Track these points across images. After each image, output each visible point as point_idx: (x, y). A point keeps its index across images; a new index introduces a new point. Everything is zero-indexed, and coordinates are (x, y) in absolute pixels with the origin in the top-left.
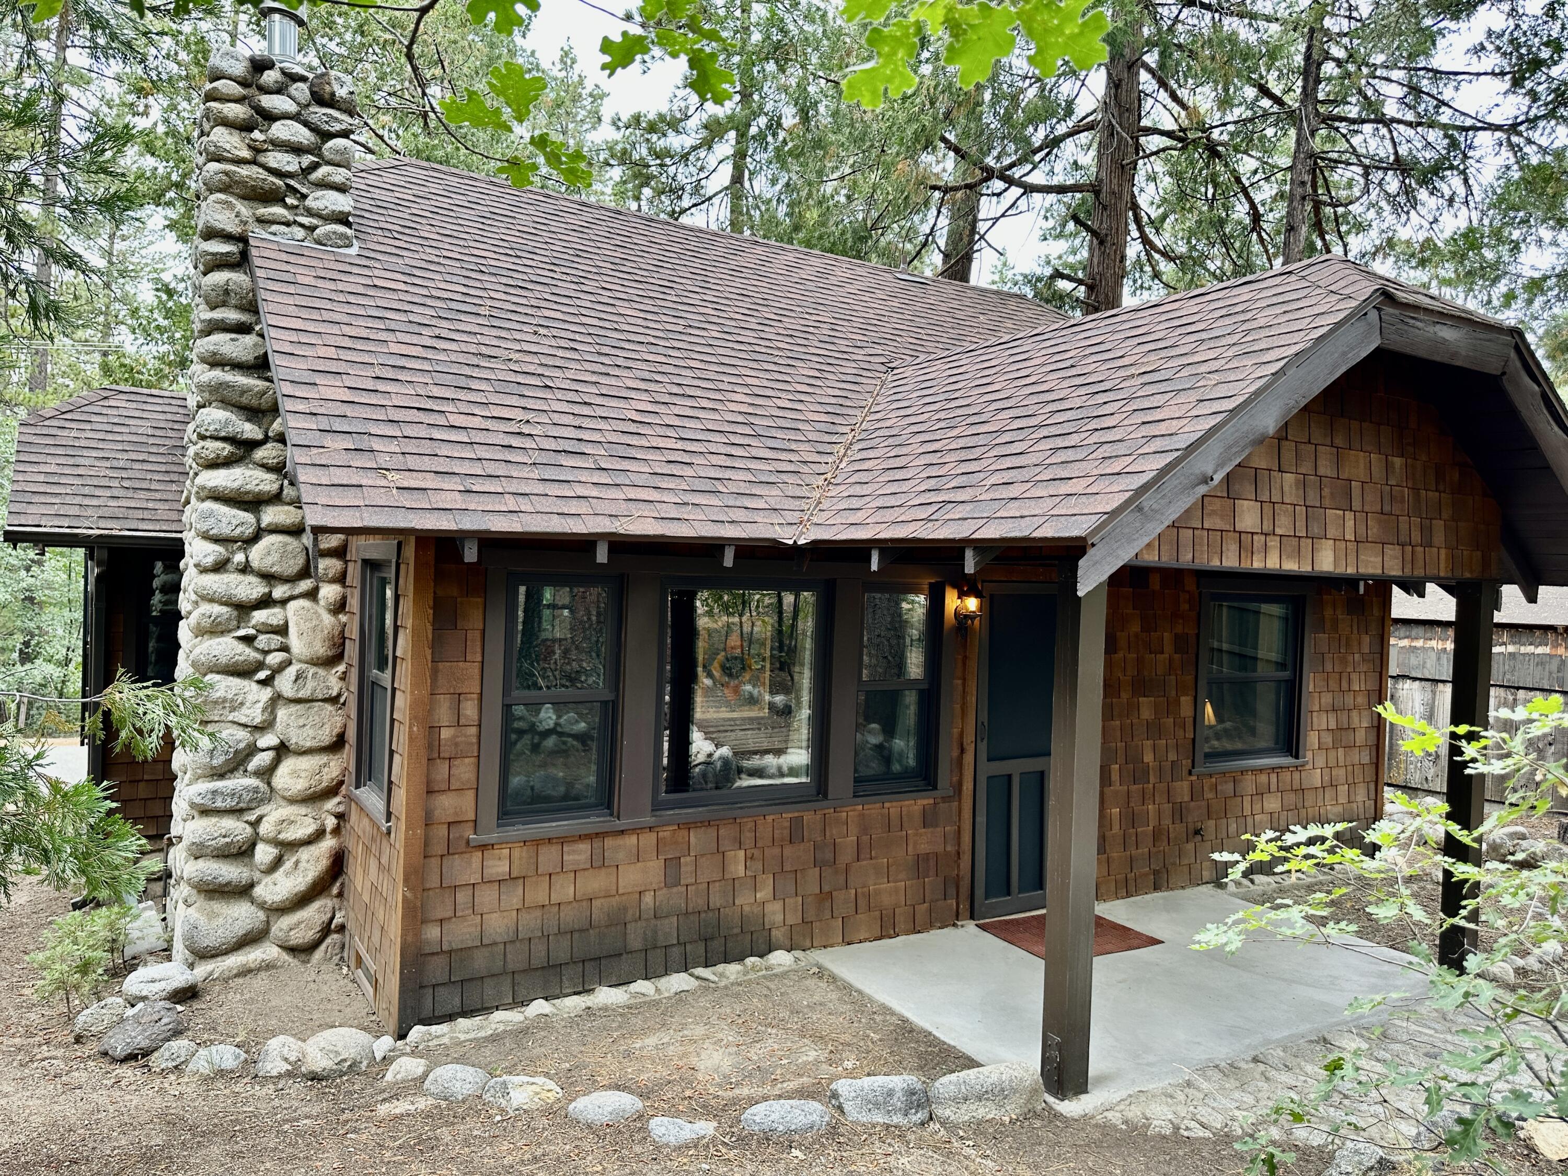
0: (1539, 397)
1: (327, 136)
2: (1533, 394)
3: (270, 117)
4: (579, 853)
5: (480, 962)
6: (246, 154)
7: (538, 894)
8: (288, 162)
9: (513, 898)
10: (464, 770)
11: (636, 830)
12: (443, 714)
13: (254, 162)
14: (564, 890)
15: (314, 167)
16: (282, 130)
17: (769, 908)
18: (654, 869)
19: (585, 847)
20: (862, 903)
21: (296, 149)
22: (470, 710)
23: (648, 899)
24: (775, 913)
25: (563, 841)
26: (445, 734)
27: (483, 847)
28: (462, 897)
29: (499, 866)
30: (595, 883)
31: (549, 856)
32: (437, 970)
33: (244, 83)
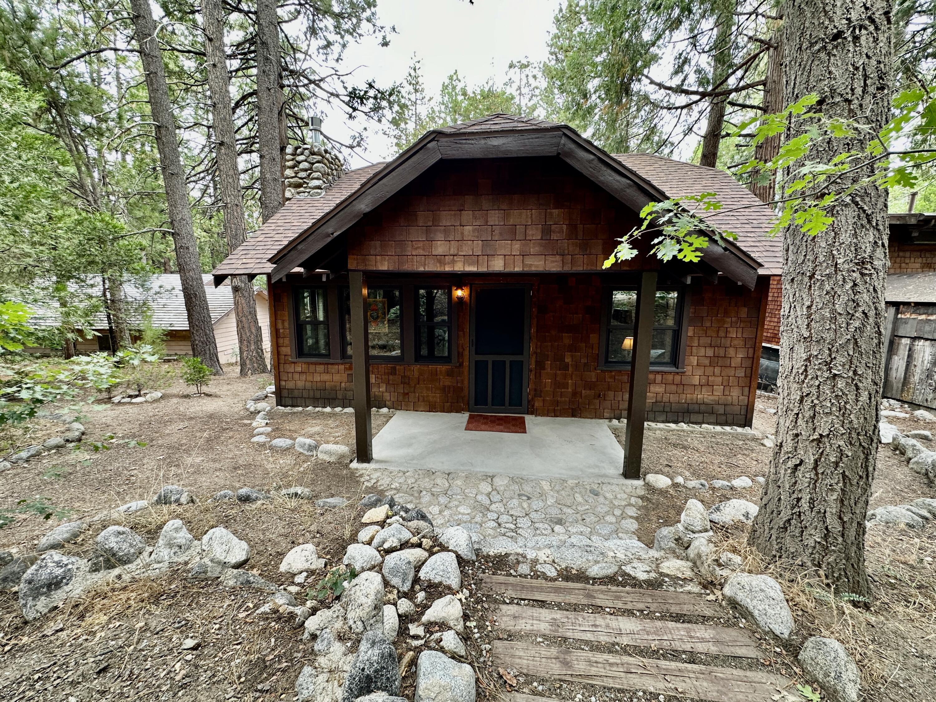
0: (596, 162)
1: (313, 164)
2: (590, 161)
3: (299, 163)
4: (320, 368)
5: (296, 393)
6: (293, 175)
7: (310, 378)
8: (303, 174)
9: (303, 377)
10: (287, 341)
11: (338, 364)
12: (280, 326)
13: (296, 177)
14: (317, 378)
15: (310, 174)
16: (302, 166)
17: (385, 394)
18: (344, 377)
19: (322, 366)
20: (421, 399)
21: (306, 170)
22: (286, 324)
23: (343, 385)
24: (387, 396)
25: (316, 364)
26: (281, 331)
27: (294, 363)
28: (290, 375)
29: (299, 369)
30: (326, 377)
31: (312, 368)
32: (285, 393)
33: (292, 155)
